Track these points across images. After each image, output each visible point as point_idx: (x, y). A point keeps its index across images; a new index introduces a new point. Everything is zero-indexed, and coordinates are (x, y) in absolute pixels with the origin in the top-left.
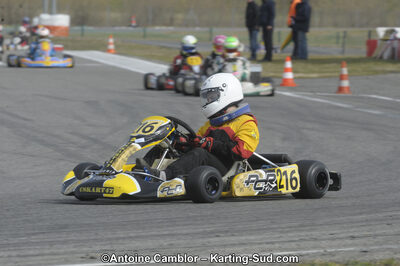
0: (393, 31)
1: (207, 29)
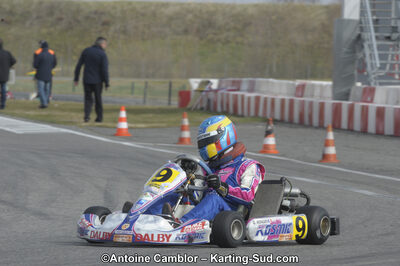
0: (208, 82)
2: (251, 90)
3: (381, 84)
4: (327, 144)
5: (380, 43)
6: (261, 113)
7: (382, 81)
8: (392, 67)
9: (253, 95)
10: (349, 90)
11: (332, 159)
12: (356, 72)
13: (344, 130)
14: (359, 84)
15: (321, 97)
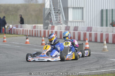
0: (9, 26)
2: (21, 27)
3: (56, 25)
4: (42, 41)
5: (55, 14)
6: (24, 34)
7: (56, 24)
8: (59, 20)
9: (22, 29)
10: (48, 27)
12: (49, 22)
13: (47, 37)
14: (50, 25)
15: (40, 29)
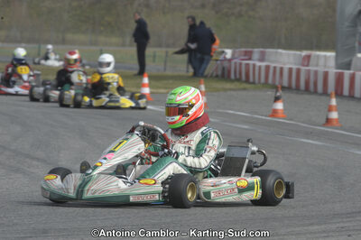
0: (223, 52)
1: (36, 46)
2: (262, 60)
4: (330, 109)
6: (270, 81)
9: (263, 64)
10: (351, 61)
11: (335, 123)
12: (357, 44)
13: (345, 97)
14: (359, 55)
15: (325, 66)
